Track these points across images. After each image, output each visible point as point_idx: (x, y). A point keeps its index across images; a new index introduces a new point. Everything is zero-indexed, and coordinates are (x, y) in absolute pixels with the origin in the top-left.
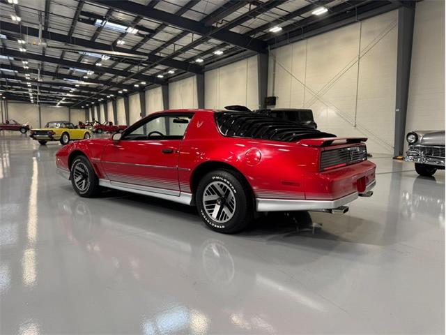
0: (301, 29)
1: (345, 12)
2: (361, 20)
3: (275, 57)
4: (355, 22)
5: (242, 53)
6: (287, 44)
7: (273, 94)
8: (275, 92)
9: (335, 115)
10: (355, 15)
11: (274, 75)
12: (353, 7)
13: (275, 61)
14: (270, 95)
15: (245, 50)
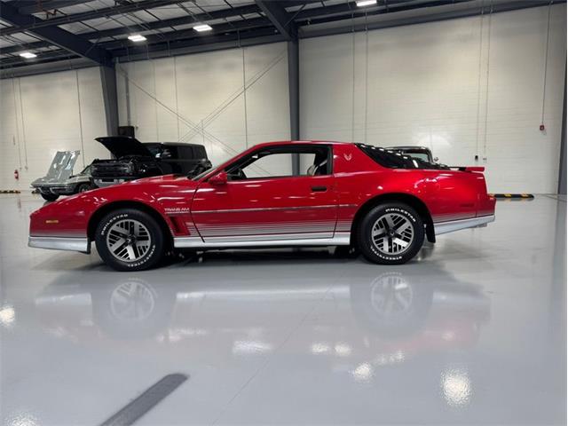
0: (166, 43)
1: (223, 34)
2: (243, 46)
3: (127, 74)
4: (237, 47)
5: (67, 61)
6: (146, 59)
7: (129, 122)
8: (132, 120)
9: (223, 152)
10: (236, 39)
11: (128, 97)
12: (235, 30)
13: (127, 80)
14: (123, 123)
15: (78, 57)
